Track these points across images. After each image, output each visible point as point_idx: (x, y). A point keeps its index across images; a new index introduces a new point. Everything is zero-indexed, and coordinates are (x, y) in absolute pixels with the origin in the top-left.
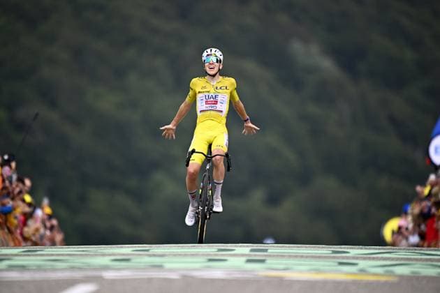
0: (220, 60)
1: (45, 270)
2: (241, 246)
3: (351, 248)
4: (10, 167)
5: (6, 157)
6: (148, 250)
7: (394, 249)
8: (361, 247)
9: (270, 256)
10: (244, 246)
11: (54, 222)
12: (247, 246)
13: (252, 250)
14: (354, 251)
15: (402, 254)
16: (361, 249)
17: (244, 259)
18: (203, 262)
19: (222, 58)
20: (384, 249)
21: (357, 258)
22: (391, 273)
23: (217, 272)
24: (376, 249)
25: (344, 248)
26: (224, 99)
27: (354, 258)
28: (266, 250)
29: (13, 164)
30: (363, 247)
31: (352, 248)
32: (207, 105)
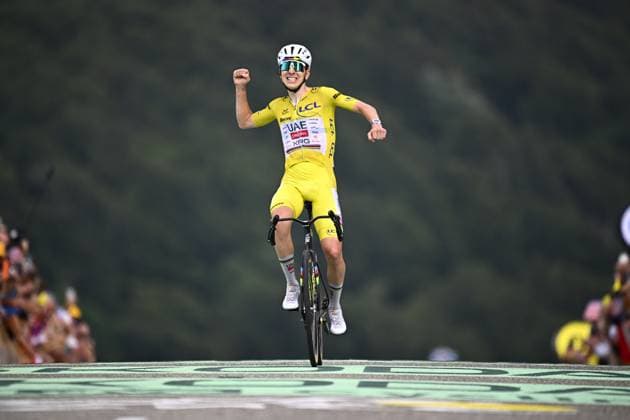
0: (307, 65)
1: (72, 398)
2: (351, 364)
3: (509, 367)
4: (21, 248)
5: (14, 234)
6: (218, 370)
7: (570, 368)
8: (523, 364)
9: (393, 377)
10: (357, 364)
11: (84, 329)
12: (361, 364)
13: (367, 370)
14: (514, 371)
15: (581, 375)
16: (525, 367)
17: (357, 381)
18: (298, 386)
19: (309, 61)
20: (557, 368)
21: (518, 381)
22: (567, 403)
23: (318, 400)
24: (546, 368)
25: (500, 366)
26: (317, 126)
27: (513, 380)
28: (387, 369)
29: (25, 244)
30: (528, 365)
31: (511, 367)
32: (295, 140)
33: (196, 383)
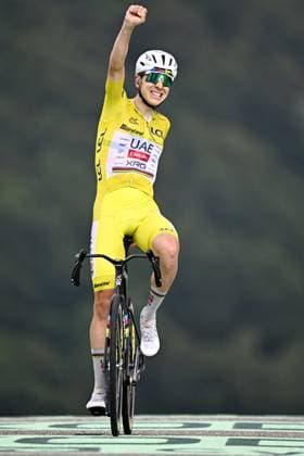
32: (131, 160)
33: (50, 441)
